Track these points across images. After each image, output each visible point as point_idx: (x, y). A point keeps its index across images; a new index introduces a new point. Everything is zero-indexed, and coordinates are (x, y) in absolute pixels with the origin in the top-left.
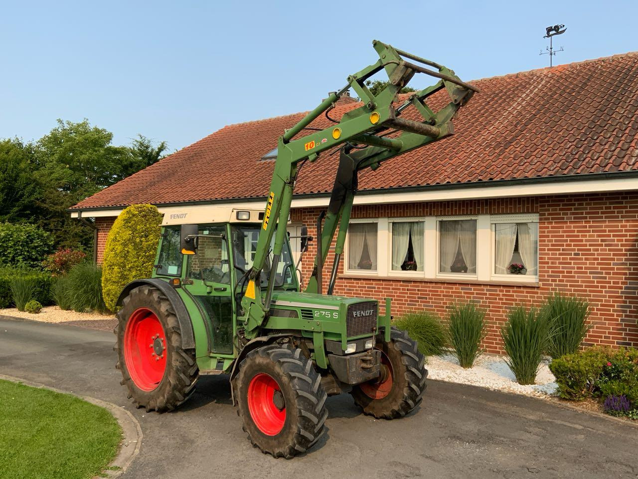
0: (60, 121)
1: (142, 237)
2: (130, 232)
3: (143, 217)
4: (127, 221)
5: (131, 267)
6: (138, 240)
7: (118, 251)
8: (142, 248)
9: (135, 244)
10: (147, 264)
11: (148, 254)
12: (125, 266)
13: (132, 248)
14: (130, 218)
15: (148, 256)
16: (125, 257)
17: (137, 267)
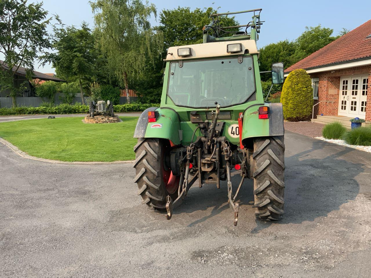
0: (307, 28)
1: (295, 85)
2: (291, 83)
3: (296, 75)
4: (290, 78)
5: (290, 99)
6: (293, 86)
7: (285, 92)
8: (295, 90)
9: (292, 88)
10: (297, 97)
11: (297, 93)
12: (287, 99)
13: (291, 90)
14: (291, 76)
15: (297, 94)
16: (288, 94)
17: (292, 99)
